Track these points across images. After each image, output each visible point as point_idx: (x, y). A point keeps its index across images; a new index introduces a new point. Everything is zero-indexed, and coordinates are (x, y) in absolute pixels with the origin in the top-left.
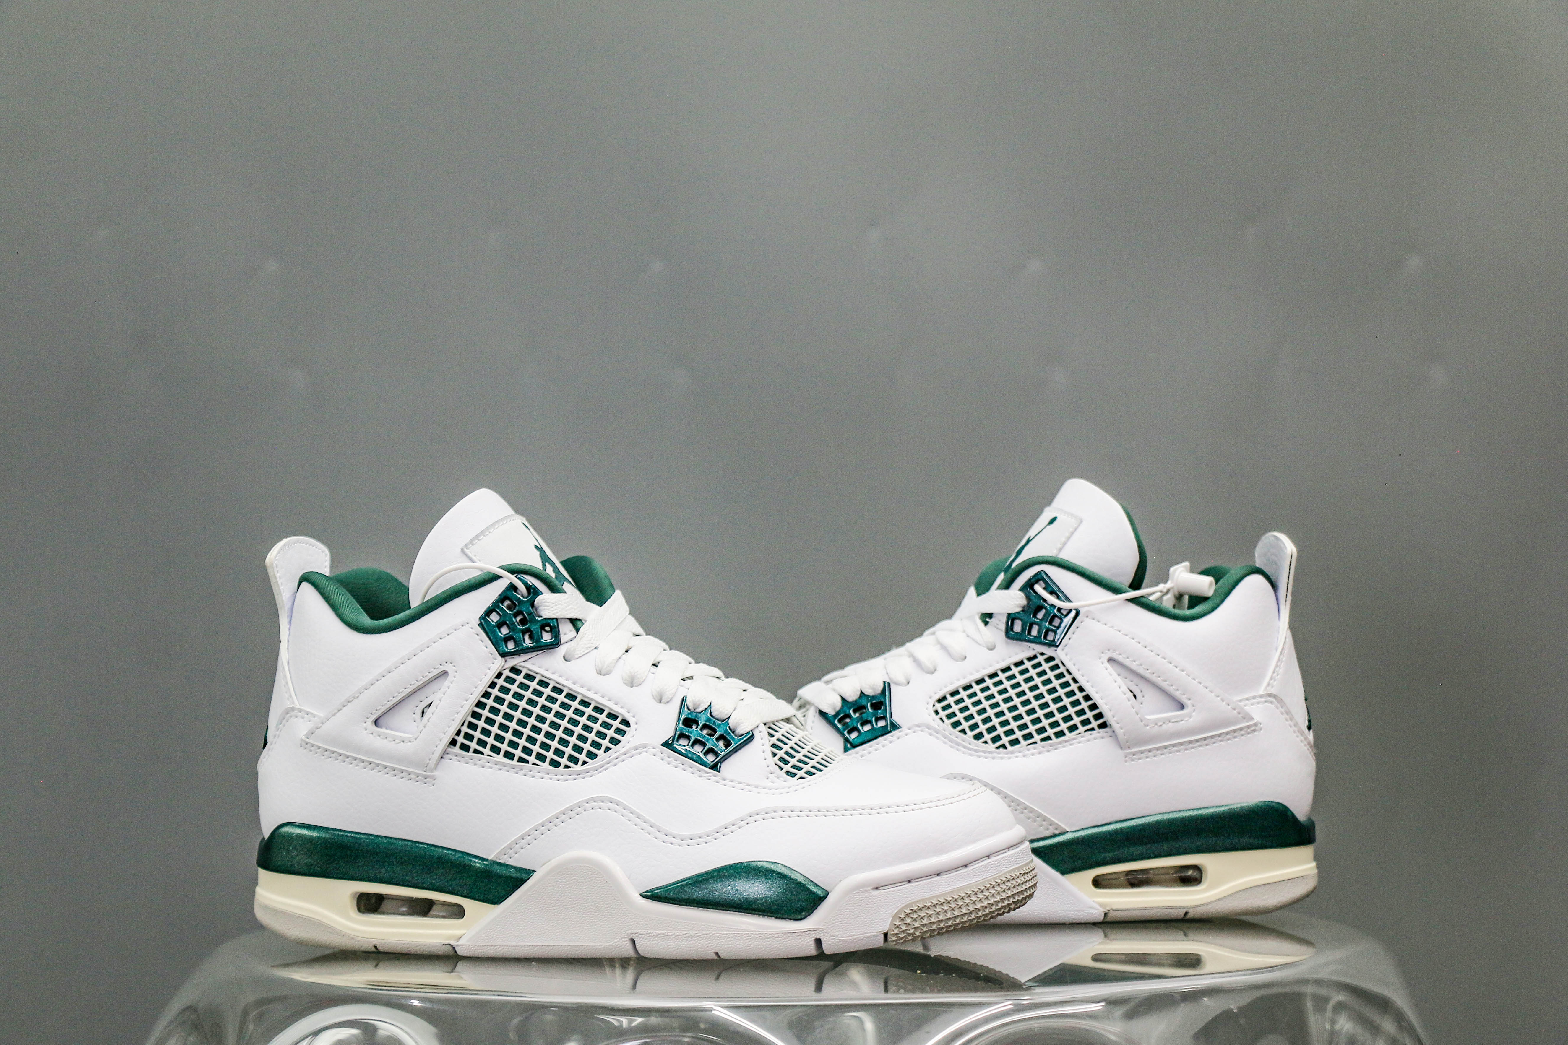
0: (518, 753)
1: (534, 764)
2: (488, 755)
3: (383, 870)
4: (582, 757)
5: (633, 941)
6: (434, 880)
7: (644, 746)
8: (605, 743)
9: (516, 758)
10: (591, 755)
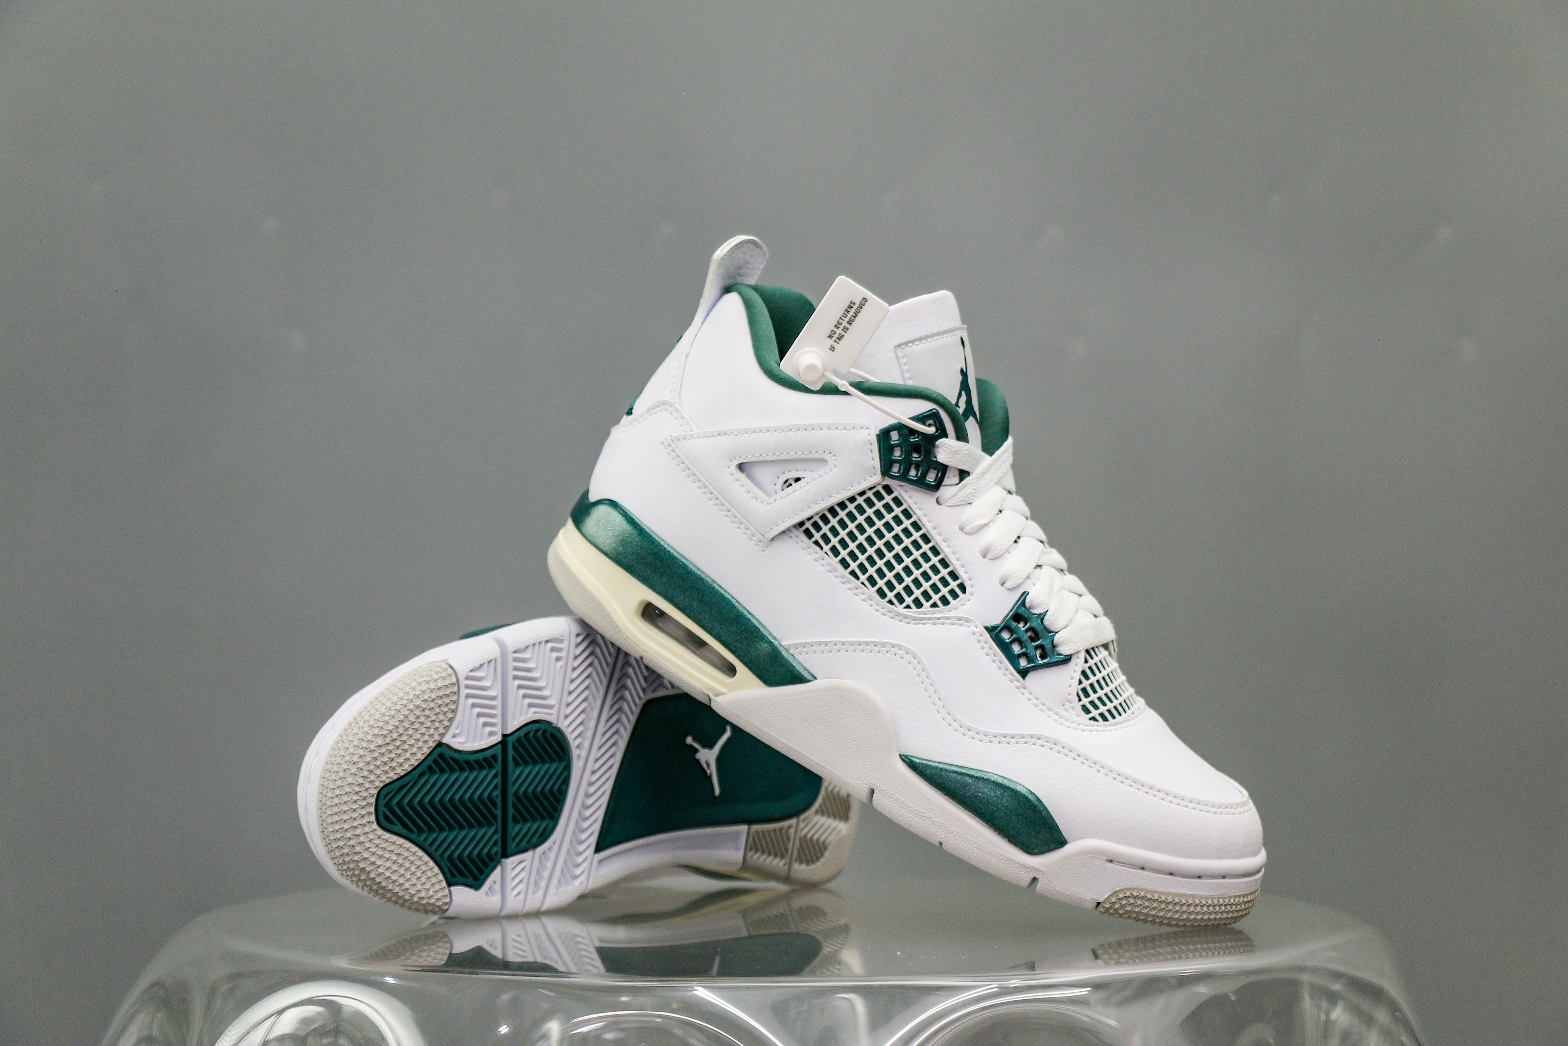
0: (854, 566)
1: (863, 583)
2: (826, 553)
3: (682, 597)
4: (909, 600)
5: (872, 792)
6: (723, 632)
7: (968, 621)
8: (936, 598)
9: (850, 569)
10: (918, 603)
